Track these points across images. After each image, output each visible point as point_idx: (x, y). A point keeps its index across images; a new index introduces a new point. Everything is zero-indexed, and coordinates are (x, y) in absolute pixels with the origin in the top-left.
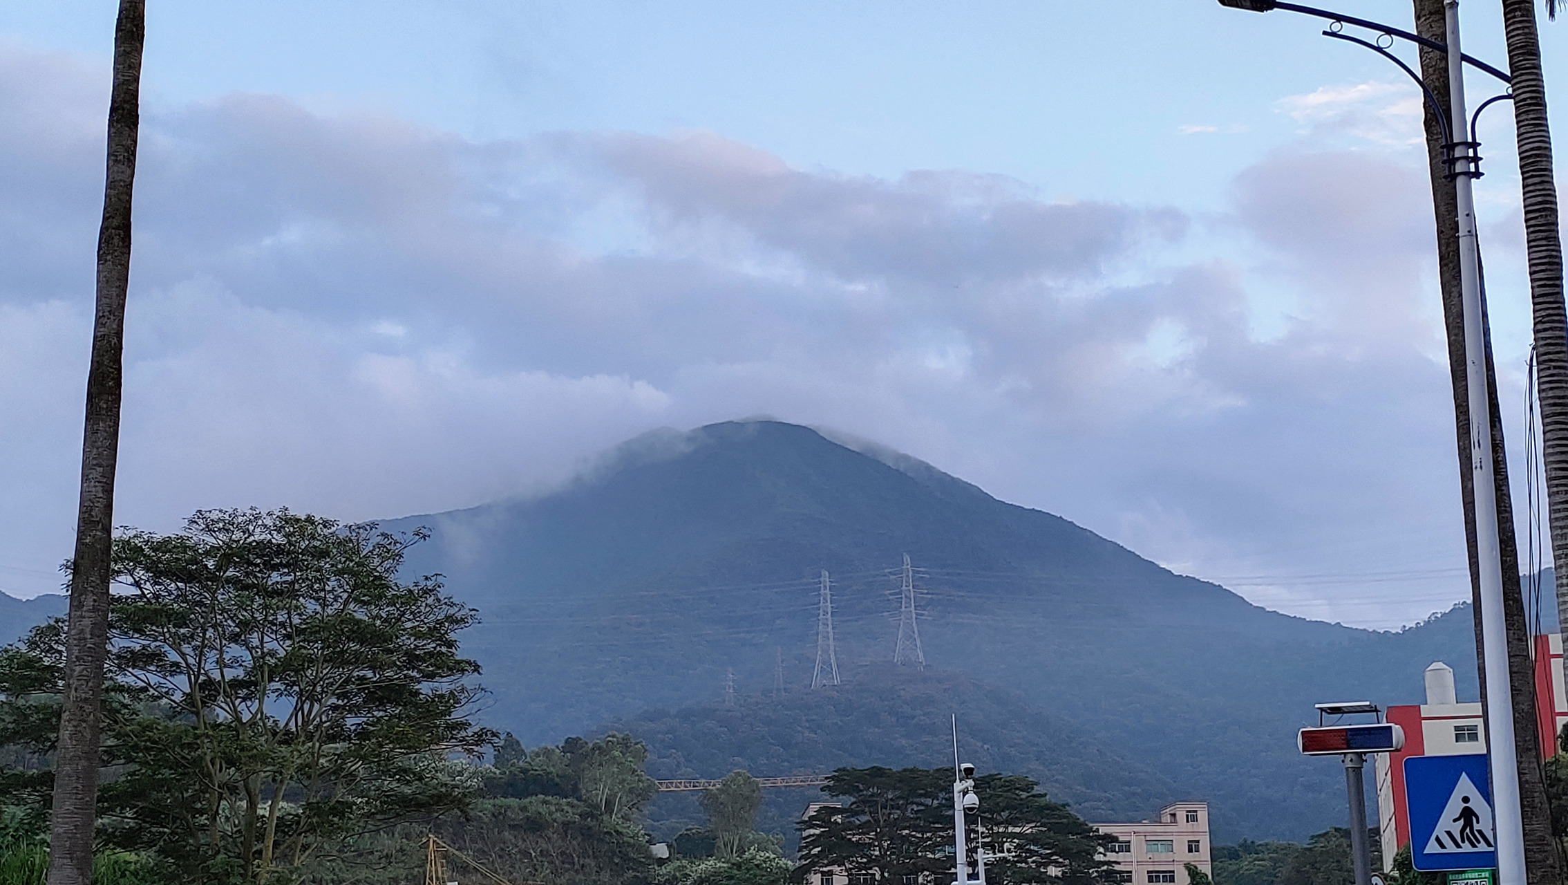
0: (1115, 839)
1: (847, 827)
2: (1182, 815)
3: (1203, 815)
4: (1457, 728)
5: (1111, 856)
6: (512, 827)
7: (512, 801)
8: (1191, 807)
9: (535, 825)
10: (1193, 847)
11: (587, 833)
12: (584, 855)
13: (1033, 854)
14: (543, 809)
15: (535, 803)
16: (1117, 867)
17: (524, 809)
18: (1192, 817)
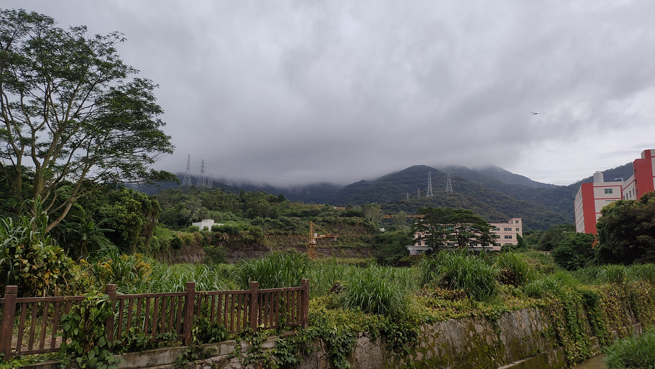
0: (495, 227)
1: (423, 223)
2: (514, 221)
3: (520, 221)
4: (605, 190)
5: (494, 231)
6: (348, 224)
7: (348, 218)
8: (517, 219)
9: (353, 224)
10: (517, 230)
11: (365, 226)
12: (365, 230)
13: (472, 230)
14: (355, 220)
15: (354, 219)
16: (495, 234)
17: (351, 220)
18: (517, 222)
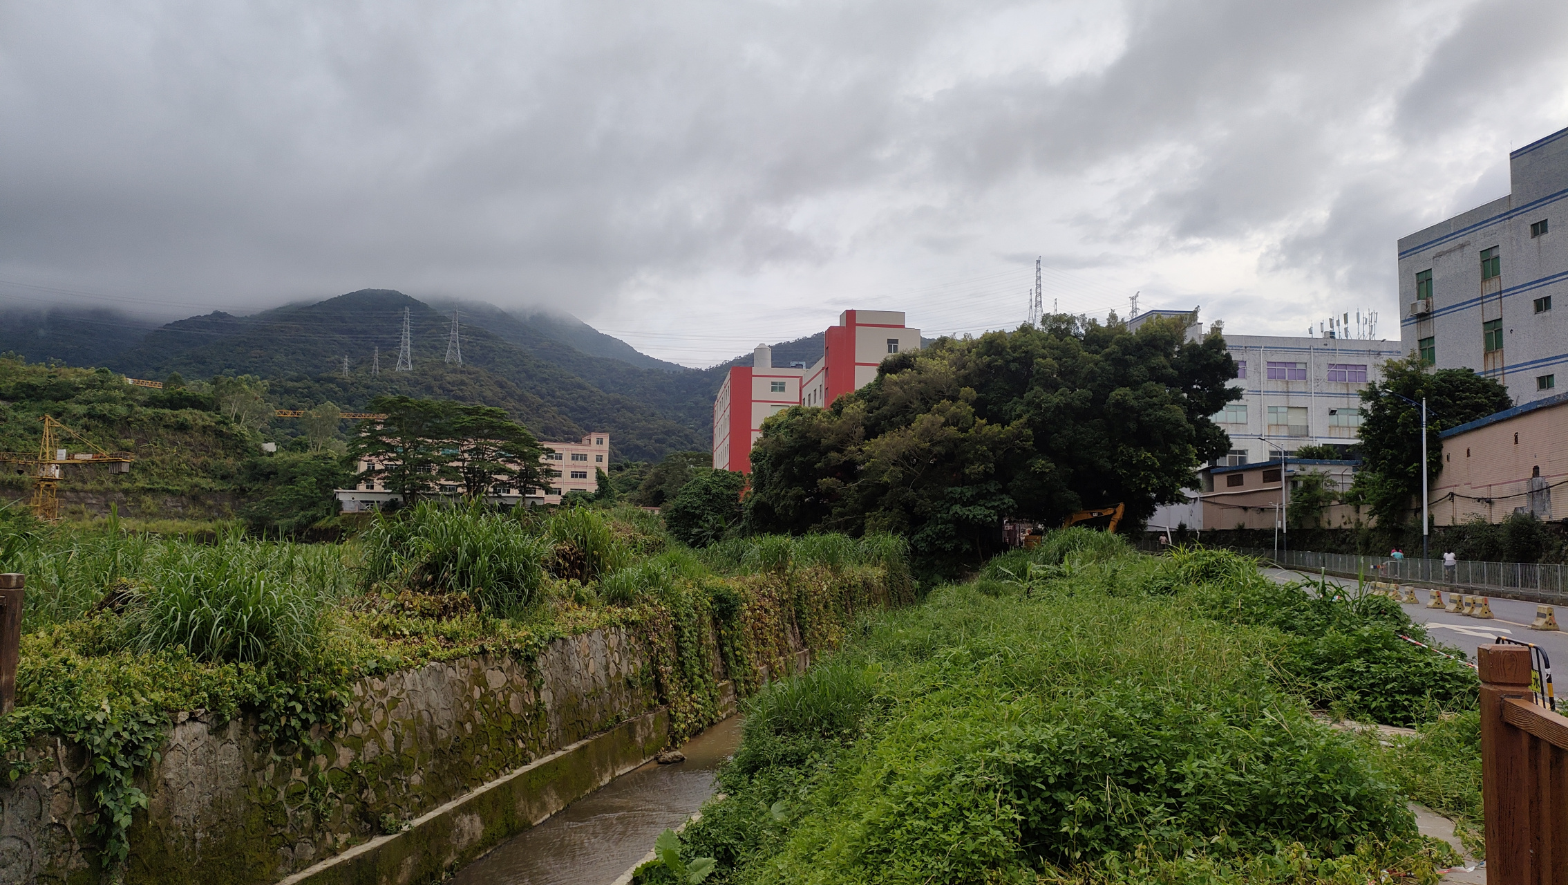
0: (553, 451)
1: (381, 433)
2: (594, 440)
3: (606, 441)
4: (773, 383)
5: (550, 461)
6: (166, 426)
7: (167, 411)
8: (600, 435)
9: (183, 427)
10: (599, 459)
11: (219, 434)
12: (217, 447)
13: (501, 456)
14: (189, 418)
15: (186, 415)
16: (552, 468)
17: (176, 416)
18: (600, 442)
